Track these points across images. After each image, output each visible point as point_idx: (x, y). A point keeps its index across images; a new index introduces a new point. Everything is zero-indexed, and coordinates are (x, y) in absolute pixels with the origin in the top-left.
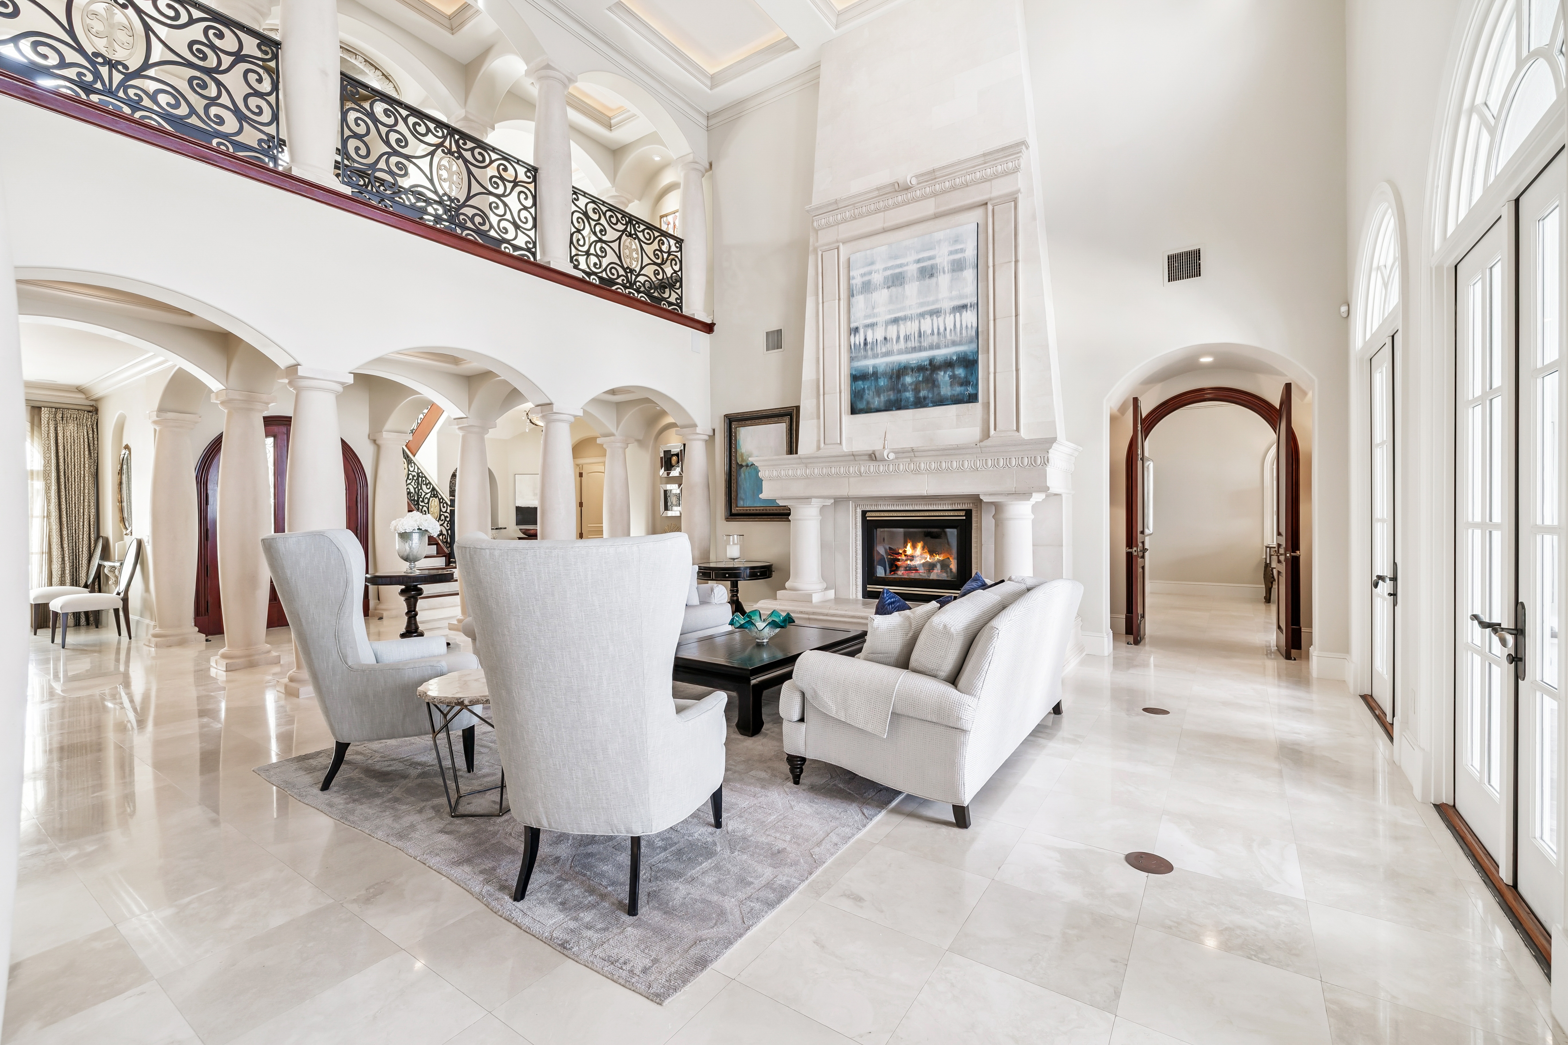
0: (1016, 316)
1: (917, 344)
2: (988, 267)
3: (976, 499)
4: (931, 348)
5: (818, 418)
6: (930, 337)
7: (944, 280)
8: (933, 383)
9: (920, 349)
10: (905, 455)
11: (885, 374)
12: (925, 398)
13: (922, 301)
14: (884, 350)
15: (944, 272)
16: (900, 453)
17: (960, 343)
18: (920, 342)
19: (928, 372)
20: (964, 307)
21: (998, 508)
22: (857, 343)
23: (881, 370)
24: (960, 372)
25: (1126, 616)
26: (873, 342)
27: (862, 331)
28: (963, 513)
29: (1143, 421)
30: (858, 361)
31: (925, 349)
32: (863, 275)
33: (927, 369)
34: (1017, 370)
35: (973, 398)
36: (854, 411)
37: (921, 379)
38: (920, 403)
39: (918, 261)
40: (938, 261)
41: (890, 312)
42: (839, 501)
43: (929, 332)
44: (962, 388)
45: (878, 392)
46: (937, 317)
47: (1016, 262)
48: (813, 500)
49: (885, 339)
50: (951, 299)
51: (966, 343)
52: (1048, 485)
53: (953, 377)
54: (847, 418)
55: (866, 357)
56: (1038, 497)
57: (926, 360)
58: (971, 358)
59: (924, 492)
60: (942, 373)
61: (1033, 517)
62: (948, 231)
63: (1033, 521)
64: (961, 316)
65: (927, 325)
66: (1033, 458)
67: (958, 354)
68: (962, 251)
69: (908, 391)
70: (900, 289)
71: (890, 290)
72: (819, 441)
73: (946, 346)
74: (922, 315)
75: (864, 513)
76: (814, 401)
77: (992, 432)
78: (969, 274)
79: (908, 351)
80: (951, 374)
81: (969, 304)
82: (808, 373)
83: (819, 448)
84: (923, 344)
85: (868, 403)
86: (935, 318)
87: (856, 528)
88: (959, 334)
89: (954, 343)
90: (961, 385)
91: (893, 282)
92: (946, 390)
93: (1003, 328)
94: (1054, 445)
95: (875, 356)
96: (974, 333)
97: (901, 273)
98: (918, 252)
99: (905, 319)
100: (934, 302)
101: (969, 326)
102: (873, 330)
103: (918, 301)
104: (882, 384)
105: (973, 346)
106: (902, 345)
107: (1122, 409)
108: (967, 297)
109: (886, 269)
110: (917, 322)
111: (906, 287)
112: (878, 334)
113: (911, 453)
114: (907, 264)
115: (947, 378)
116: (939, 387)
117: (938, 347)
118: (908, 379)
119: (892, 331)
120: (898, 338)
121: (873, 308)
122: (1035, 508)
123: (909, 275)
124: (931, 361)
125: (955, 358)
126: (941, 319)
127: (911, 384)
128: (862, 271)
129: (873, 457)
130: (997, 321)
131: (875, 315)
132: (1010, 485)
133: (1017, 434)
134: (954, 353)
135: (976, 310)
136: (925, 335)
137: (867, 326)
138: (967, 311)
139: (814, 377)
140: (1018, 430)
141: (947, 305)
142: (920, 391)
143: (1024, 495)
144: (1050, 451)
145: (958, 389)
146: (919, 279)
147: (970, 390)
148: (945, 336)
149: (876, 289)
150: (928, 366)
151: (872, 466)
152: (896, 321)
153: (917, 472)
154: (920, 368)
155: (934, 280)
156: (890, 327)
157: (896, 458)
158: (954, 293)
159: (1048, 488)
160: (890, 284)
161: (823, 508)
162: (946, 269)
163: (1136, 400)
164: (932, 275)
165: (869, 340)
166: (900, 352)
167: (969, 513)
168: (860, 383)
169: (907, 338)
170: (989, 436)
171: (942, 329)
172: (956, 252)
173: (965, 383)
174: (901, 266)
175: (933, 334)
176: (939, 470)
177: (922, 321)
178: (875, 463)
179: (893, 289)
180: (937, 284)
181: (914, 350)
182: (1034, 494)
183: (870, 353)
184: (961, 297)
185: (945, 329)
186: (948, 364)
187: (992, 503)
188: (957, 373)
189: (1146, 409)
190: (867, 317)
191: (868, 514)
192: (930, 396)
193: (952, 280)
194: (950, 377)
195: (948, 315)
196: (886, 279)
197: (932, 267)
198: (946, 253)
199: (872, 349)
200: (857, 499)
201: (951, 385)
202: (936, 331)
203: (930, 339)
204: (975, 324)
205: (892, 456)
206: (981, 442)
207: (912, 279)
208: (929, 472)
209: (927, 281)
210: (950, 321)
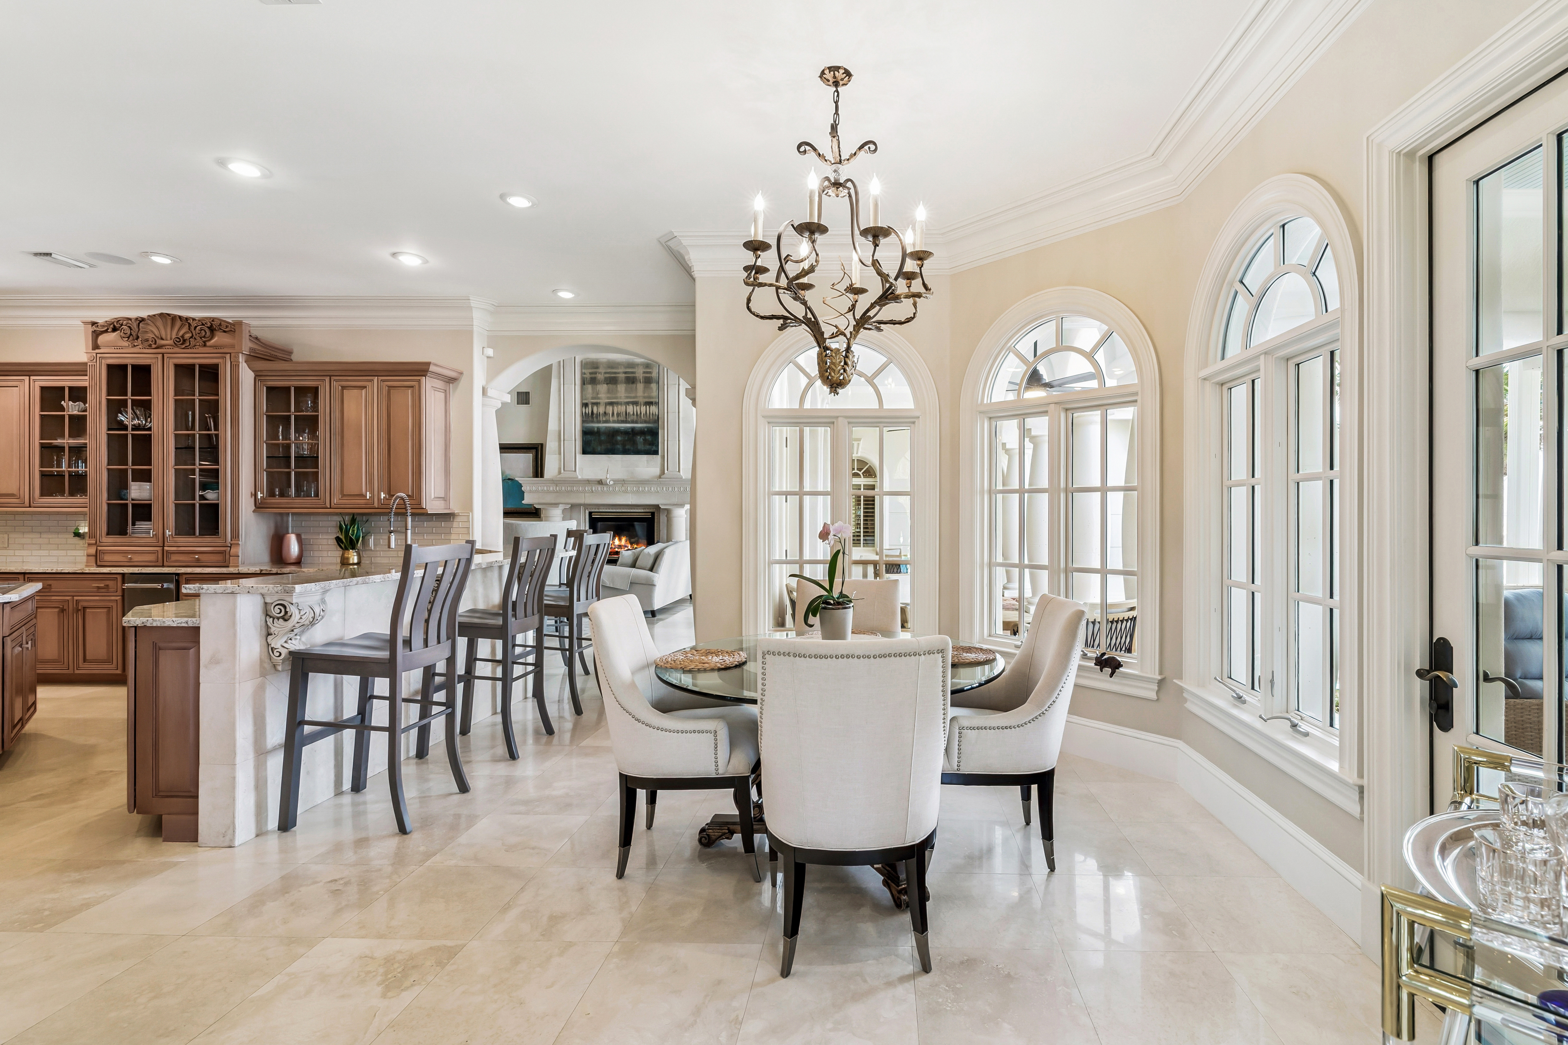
0: (679, 412)
1: (624, 419)
2: (664, 385)
3: (657, 507)
4: (633, 422)
5: (560, 454)
7: (640, 386)
8: (634, 443)
9: (626, 422)
10: (619, 482)
11: (604, 433)
12: (629, 450)
13: (627, 395)
14: (604, 419)
15: (640, 382)
16: (616, 482)
17: (649, 422)
18: (626, 418)
19: (631, 436)
20: (651, 403)
21: (668, 512)
22: (587, 412)
23: (602, 430)
24: (649, 438)
26: (597, 414)
27: (590, 406)
28: (650, 514)
30: (588, 423)
31: (629, 423)
32: (591, 373)
33: (630, 434)
34: (679, 441)
35: (656, 453)
36: (584, 452)
37: (626, 439)
38: (626, 452)
39: (625, 373)
40: (637, 375)
41: (608, 398)
42: (574, 507)
43: (632, 413)
44: (650, 447)
45: (601, 443)
47: (679, 385)
48: (560, 505)
49: (605, 413)
50: (644, 397)
51: (652, 423)
53: (645, 440)
54: (580, 457)
55: (593, 422)
56: (688, 508)
57: (630, 429)
58: (655, 430)
59: (630, 503)
60: (639, 437)
61: (687, 513)
63: (686, 519)
64: (649, 407)
65: (630, 409)
66: (685, 488)
67: (648, 428)
68: (650, 373)
69: (619, 444)
70: (614, 386)
72: (560, 469)
73: (641, 423)
74: (627, 403)
75: (590, 513)
76: (557, 444)
77: (666, 471)
78: (654, 386)
79: (618, 422)
80: (643, 437)
81: (654, 402)
82: (552, 425)
83: (560, 473)
84: (628, 419)
85: (594, 449)
86: (635, 406)
87: (585, 522)
88: (648, 417)
89: (645, 422)
90: (650, 445)
91: (610, 381)
92: (641, 447)
93: (672, 417)
95: (599, 422)
96: (656, 418)
97: (615, 377)
98: (625, 367)
99: (617, 403)
100: (634, 397)
101: (654, 414)
102: (597, 406)
103: (625, 395)
104: (603, 438)
105: (656, 425)
106: (616, 418)
108: (652, 397)
109: (605, 373)
110: (624, 407)
111: (618, 386)
112: (601, 410)
113: (623, 482)
114: (619, 373)
115: (641, 440)
116: (637, 444)
117: (636, 422)
118: (619, 438)
119: (610, 409)
120: (613, 414)
121: (598, 394)
123: (620, 379)
124: (633, 429)
125: (646, 430)
126: (638, 408)
127: (620, 441)
128: (591, 371)
129: (600, 482)
130: (669, 414)
131: (599, 398)
132: (675, 500)
133: (677, 474)
134: (646, 427)
135: (657, 405)
136: (629, 415)
137: (593, 404)
138: (652, 405)
139: (557, 428)
140: (679, 471)
141: (642, 400)
142: (626, 445)
143: (682, 505)
145: (648, 447)
146: (625, 382)
147: (654, 448)
148: (641, 417)
149: (599, 383)
150: (631, 432)
151: (599, 488)
152: (611, 404)
153: (626, 492)
154: (626, 432)
155: (634, 385)
156: (608, 407)
157: (614, 484)
158: (646, 395)
160: (608, 382)
161: (564, 511)
164: (633, 383)
165: (595, 411)
166: (614, 422)
167: (653, 514)
168: (589, 436)
169: (618, 415)
170: (664, 474)
171: (639, 413)
172: (647, 373)
173: (652, 444)
174: (615, 373)
176: (638, 492)
177: (627, 406)
178: (601, 486)
179: (610, 386)
180: (636, 388)
181: (623, 422)
182: (686, 505)
183: (595, 419)
184: (649, 397)
185: (641, 413)
186: (642, 433)
187: (665, 509)
188: (647, 438)
190: (593, 398)
191: (593, 514)
192: (632, 449)
193: (645, 387)
194: (643, 439)
195: (642, 406)
196: (606, 379)
197: (634, 377)
198: (642, 372)
199: (597, 418)
200: (586, 506)
201: (643, 444)
202: (635, 413)
203: (632, 417)
204: (657, 413)
205: (612, 483)
206: (660, 477)
207: (621, 383)
208: (633, 492)
209: (630, 385)
210: (643, 409)
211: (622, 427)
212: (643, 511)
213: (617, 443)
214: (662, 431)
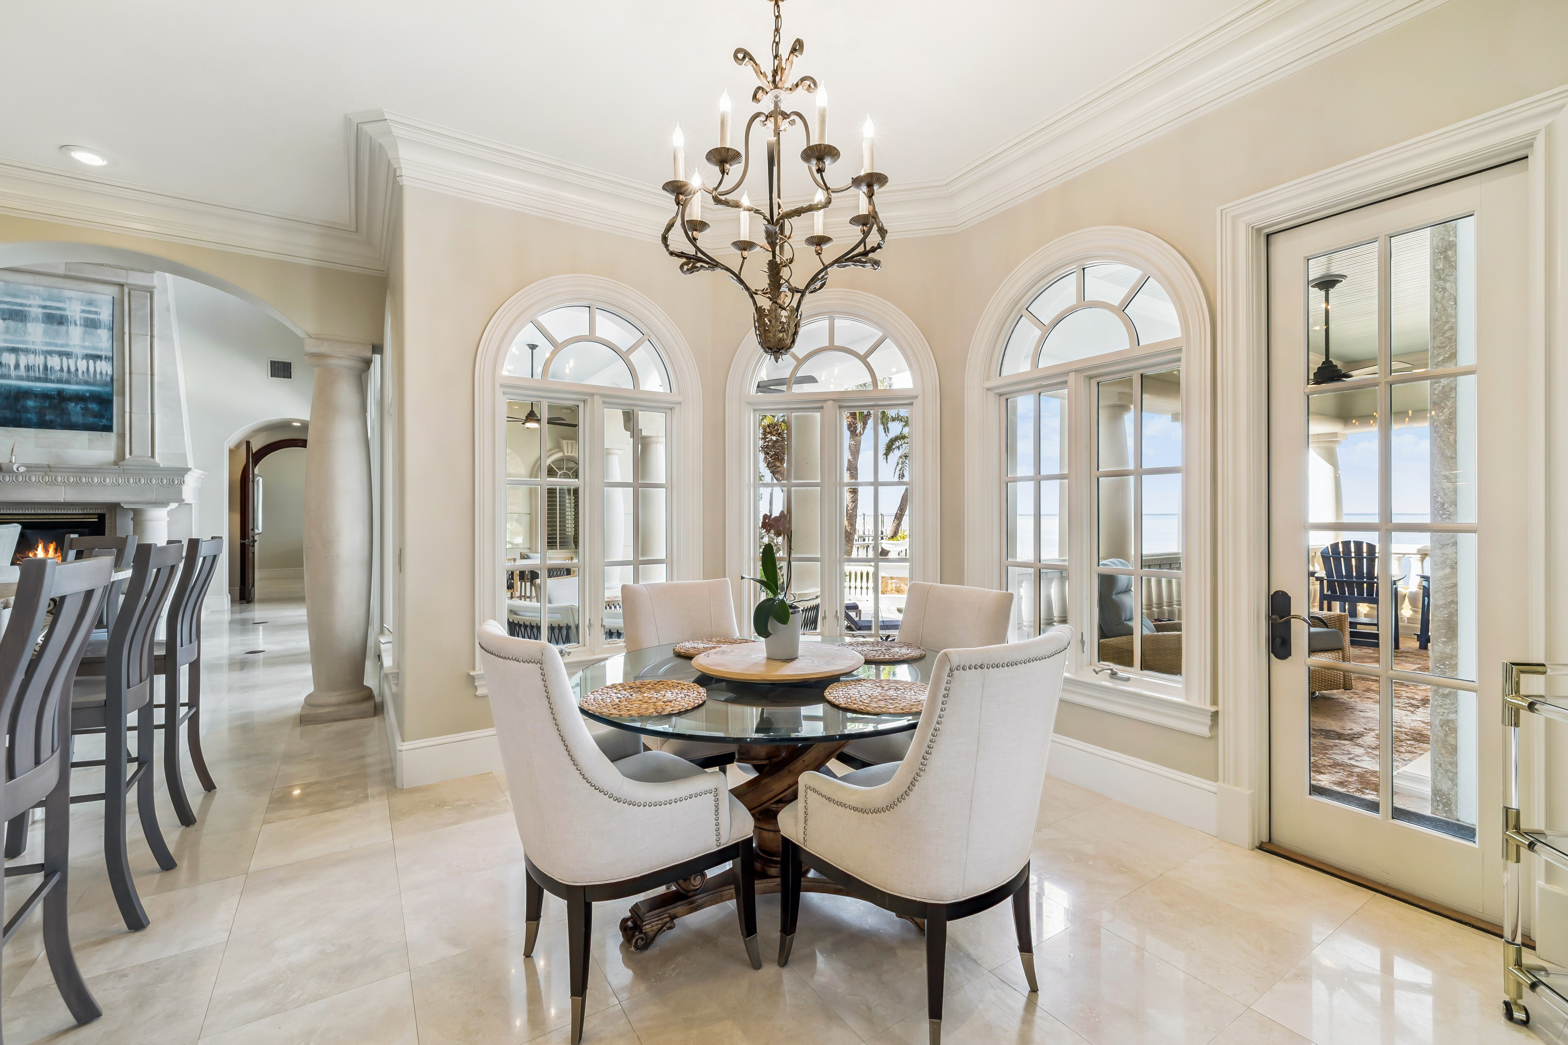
0: (152, 375)
1: (42, 375)
2: (123, 333)
3: (115, 507)
4: (59, 381)
6: (59, 373)
7: (75, 330)
8: (64, 412)
9: (46, 380)
10: (38, 469)
12: (51, 422)
13: (48, 341)
15: (76, 324)
16: (30, 468)
17: (94, 384)
18: (47, 375)
19: (56, 401)
20: (99, 357)
21: (138, 512)
24: (94, 406)
25: (240, 588)
28: (96, 516)
29: (254, 455)
31: (52, 381)
33: (54, 398)
34: (153, 414)
35: (108, 428)
37: (47, 405)
38: (43, 424)
39: (45, 307)
40: (68, 313)
43: (58, 368)
44: (96, 420)
46: (68, 359)
47: (152, 336)
50: (84, 347)
51: (100, 385)
52: (183, 498)
53: (86, 410)
56: (173, 506)
57: (54, 391)
58: (106, 397)
59: (61, 500)
60: (73, 404)
61: (168, 519)
62: (81, 293)
63: (168, 522)
64: (95, 363)
65: (54, 362)
66: (171, 480)
67: (91, 392)
68: (96, 313)
69: (30, 413)
70: (20, 325)
71: (6, 322)
73: (77, 384)
74: (50, 353)
77: (127, 456)
78: (104, 335)
79: (28, 379)
80: (83, 406)
81: (104, 356)
84: (49, 377)
86: (65, 359)
88: (92, 377)
89: (86, 383)
90: (95, 416)
91: (11, 316)
92: (76, 418)
93: (140, 382)
94: (189, 473)
96: (109, 379)
97: (21, 311)
98: (44, 299)
99: (27, 351)
100: (62, 346)
101: (104, 372)
103: (44, 340)
105: (108, 389)
106: (22, 372)
107: (238, 446)
108: (101, 350)
110: (42, 357)
111: (29, 325)
113: (48, 469)
114: (30, 306)
115: (78, 408)
116: (69, 414)
117: (68, 382)
118: (30, 403)
119: (9, 358)
120: (17, 366)
122: (169, 513)
123: (32, 315)
124: (60, 392)
125: (88, 395)
126: (72, 362)
127: (34, 408)
130: (133, 376)
132: (152, 497)
133: (152, 460)
134: (87, 391)
135: (111, 362)
136: (53, 370)
138: (101, 361)
140: (153, 456)
141: (79, 351)
142: (45, 415)
143: (163, 504)
144: (185, 476)
145: (91, 420)
146: (44, 322)
147: (104, 422)
148: (77, 375)
150: (55, 396)
152: (14, 350)
153: (53, 483)
154: (45, 396)
155: (63, 328)
157: (27, 471)
158: (87, 344)
159: (184, 500)
160: (6, 316)
162: (78, 323)
163: (248, 443)
164: (60, 323)
166: (20, 378)
167: (102, 517)
169: (29, 368)
170: (123, 459)
171: (73, 369)
172: (90, 312)
173: (99, 415)
174: (22, 305)
175: (62, 370)
177: (49, 358)
179: (10, 322)
180: (67, 331)
181: (38, 379)
182: (171, 503)
184: (94, 348)
185: (77, 370)
186: (79, 398)
187: (131, 509)
188: (90, 406)
189: (255, 448)
192: (58, 420)
193: (85, 333)
194: (82, 409)
195: (79, 360)
197: (62, 316)
198: (78, 310)
201: (83, 415)
202: (65, 369)
203: (59, 375)
204: (110, 372)
205: (22, 469)
206: (116, 463)
207: (36, 320)
208: (66, 484)
209: (55, 327)
210: (82, 365)
211: (37, 387)
212: (80, 512)
213: (26, 410)
214: (120, 399)
